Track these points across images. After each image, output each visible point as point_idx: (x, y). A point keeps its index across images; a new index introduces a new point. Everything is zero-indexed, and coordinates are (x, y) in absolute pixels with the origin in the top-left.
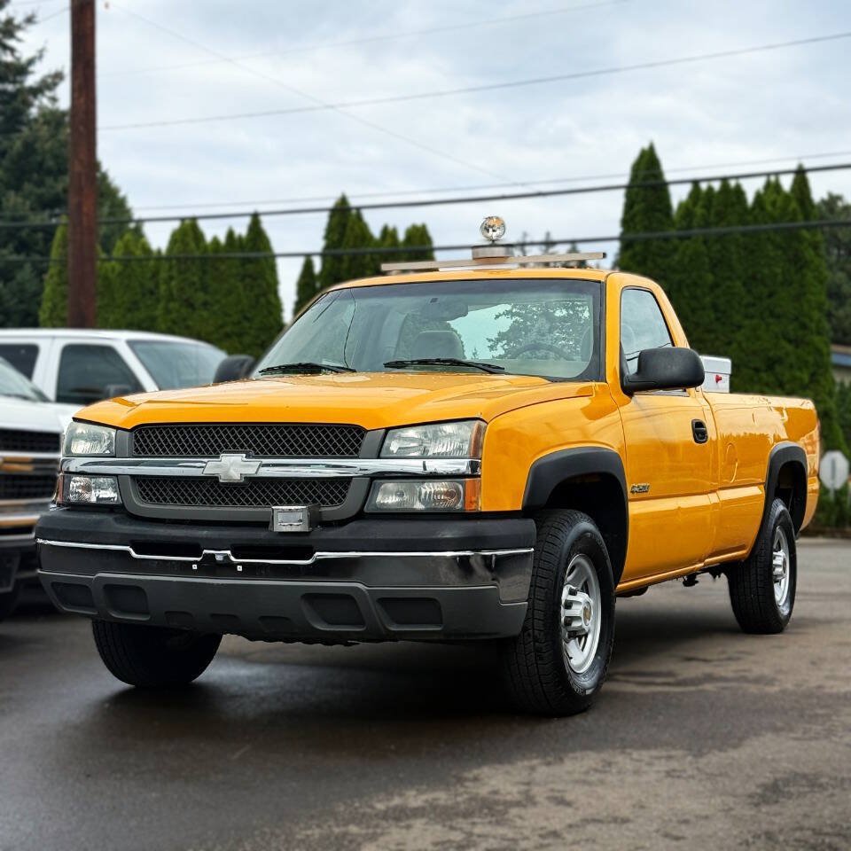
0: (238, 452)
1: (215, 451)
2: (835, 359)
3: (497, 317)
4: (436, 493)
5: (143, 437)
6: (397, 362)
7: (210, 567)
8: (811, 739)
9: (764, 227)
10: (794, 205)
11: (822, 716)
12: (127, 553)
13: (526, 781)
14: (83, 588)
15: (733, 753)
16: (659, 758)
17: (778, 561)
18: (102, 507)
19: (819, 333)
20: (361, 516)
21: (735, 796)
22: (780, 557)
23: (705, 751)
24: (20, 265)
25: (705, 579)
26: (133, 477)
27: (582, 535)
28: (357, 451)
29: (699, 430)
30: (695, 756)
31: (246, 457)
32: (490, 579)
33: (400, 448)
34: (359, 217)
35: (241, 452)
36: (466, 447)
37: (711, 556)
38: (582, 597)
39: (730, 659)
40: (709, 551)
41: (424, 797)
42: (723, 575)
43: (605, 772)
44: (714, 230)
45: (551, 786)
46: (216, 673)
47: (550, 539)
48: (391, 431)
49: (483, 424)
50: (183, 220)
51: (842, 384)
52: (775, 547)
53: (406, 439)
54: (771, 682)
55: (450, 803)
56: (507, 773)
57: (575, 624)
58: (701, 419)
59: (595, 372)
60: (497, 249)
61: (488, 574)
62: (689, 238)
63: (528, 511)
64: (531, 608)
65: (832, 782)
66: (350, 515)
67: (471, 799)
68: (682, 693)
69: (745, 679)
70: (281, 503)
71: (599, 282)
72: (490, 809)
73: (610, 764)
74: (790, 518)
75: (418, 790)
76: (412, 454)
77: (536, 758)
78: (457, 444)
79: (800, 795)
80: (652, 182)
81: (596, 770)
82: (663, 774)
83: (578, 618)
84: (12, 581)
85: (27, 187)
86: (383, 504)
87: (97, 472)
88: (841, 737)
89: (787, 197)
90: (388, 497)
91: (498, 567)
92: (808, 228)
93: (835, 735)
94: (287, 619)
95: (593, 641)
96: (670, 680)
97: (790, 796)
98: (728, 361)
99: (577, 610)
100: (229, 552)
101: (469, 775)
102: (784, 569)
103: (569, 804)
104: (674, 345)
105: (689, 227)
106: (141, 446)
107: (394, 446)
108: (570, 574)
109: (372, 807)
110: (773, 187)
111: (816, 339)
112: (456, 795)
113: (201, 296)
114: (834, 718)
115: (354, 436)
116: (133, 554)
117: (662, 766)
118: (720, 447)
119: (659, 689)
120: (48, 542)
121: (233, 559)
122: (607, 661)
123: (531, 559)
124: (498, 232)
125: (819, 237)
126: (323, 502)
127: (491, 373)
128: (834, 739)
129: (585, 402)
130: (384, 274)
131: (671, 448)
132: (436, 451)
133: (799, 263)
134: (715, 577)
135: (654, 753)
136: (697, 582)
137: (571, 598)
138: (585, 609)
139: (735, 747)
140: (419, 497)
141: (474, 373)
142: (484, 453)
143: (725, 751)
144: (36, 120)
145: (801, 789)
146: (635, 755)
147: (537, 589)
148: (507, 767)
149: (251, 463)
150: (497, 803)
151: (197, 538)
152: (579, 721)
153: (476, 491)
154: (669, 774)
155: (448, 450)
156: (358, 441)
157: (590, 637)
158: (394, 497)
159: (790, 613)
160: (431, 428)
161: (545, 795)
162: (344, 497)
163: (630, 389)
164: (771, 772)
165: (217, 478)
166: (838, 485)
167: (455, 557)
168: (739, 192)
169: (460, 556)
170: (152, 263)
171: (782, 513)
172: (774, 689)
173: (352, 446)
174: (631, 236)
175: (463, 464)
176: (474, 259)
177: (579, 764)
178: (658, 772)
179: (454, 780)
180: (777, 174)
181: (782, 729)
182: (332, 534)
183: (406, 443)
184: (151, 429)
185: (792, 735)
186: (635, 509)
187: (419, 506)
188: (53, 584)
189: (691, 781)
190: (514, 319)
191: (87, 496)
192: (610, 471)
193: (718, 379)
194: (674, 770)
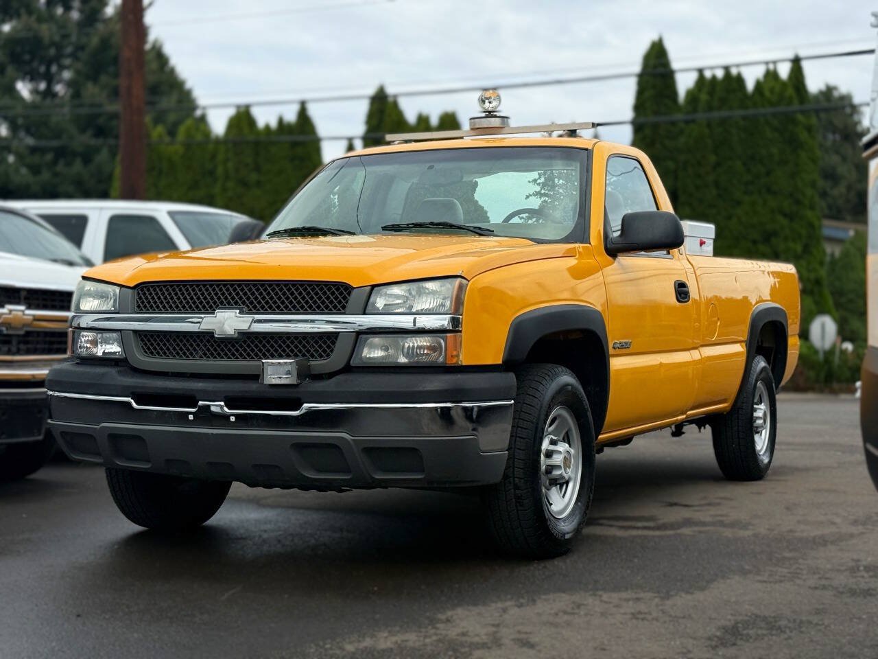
0: (233, 309)
1: (211, 307)
2: (826, 232)
3: (527, 197)
4: (420, 347)
5: (144, 294)
6: (393, 225)
7: (206, 416)
8: (776, 582)
9: (762, 111)
10: (790, 91)
11: (790, 559)
12: (129, 404)
13: (497, 622)
14: (89, 437)
15: (700, 596)
16: (627, 600)
17: (759, 414)
18: (107, 360)
19: (812, 208)
20: (348, 369)
21: (695, 639)
22: (761, 410)
23: (672, 593)
24: (97, 150)
25: (691, 430)
26: (136, 332)
27: (563, 389)
28: (344, 307)
29: (681, 291)
30: (662, 599)
31: (240, 313)
32: (470, 429)
33: (385, 305)
34: (395, 104)
35: (236, 309)
36: (448, 304)
37: (692, 409)
38: (562, 447)
39: (709, 504)
40: (691, 404)
41: (394, 639)
42: (707, 426)
43: (573, 614)
44: (716, 115)
45: (520, 628)
46: (226, 516)
47: (531, 391)
48: (376, 289)
49: (464, 282)
50: (238, 107)
51: (832, 255)
52: (755, 401)
53: (391, 295)
54: (745, 526)
55: (417, 644)
56: (479, 614)
57: (556, 473)
58: (683, 279)
59: (580, 234)
60: (493, 119)
61: (470, 426)
62: (693, 121)
63: (508, 365)
64: (511, 457)
65: (791, 625)
66: (338, 369)
67: (439, 641)
68: (661, 537)
69: (722, 524)
70: (273, 357)
71: (586, 149)
72: (455, 651)
73: (579, 606)
74: (771, 374)
75: (389, 632)
76: (397, 311)
77: (511, 599)
78: (439, 301)
79: (759, 637)
80: (661, 70)
81: (565, 613)
82: (629, 616)
83: (558, 467)
84: (43, 431)
85: (104, 78)
86: (370, 358)
87: (102, 327)
88: (804, 580)
89: (784, 84)
90: (374, 352)
91: (480, 418)
92: (803, 112)
93: (799, 578)
94: (277, 466)
95: (573, 489)
96: (651, 524)
97: (747, 638)
98: (712, 227)
99: (557, 459)
100: (222, 403)
101: (442, 617)
102: (765, 422)
103: (532, 646)
104: (658, 209)
105: (695, 110)
106: (143, 302)
107: (380, 303)
108: (550, 425)
109: (342, 649)
110: (772, 75)
111: (809, 213)
112: (425, 637)
113: (254, 177)
114: (801, 561)
115: (341, 293)
116: (134, 405)
117: (630, 607)
118: (703, 308)
119: (640, 532)
120: (57, 394)
121: (226, 409)
122: (588, 507)
123: (512, 410)
124: (494, 104)
125: (814, 120)
126: (312, 356)
127: (481, 235)
128: (798, 581)
129: (572, 262)
130: (389, 143)
131: (654, 308)
132: (419, 308)
133: (794, 144)
134: (700, 428)
135: (624, 595)
136: (684, 433)
137: (552, 447)
138: (565, 458)
139: (702, 589)
140: (403, 350)
141: (466, 235)
142: (465, 309)
143: (692, 593)
144: (110, 19)
145: (760, 632)
146: (605, 597)
147: (518, 439)
148: (481, 609)
149: (245, 319)
150: (462, 645)
151: (192, 390)
152: (558, 563)
153: (458, 345)
154: (634, 616)
155: (431, 306)
156: (345, 298)
157: (571, 485)
158: (380, 351)
159: (770, 462)
160: (414, 286)
161: (512, 637)
162: (332, 351)
163: (613, 250)
164: (732, 615)
165: (212, 333)
166: (828, 345)
167: (436, 408)
168: (740, 80)
169: (441, 408)
170: (211, 147)
171: (764, 369)
172: (748, 533)
173: (340, 302)
174: (642, 120)
175: (445, 320)
176: (472, 129)
177: (551, 605)
178: (625, 614)
179: (427, 622)
180: (775, 62)
181: (750, 572)
182: (319, 386)
183: (390, 299)
184: (152, 287)
185: (759, 578)
186: (617, 364)
187: (403, 360)
188: (62, 433)
189: (655, 622)
190: (543, 199)
191: (95, 350)
192: (592, 327)
193: (702, 243)
194: (640, 613)
